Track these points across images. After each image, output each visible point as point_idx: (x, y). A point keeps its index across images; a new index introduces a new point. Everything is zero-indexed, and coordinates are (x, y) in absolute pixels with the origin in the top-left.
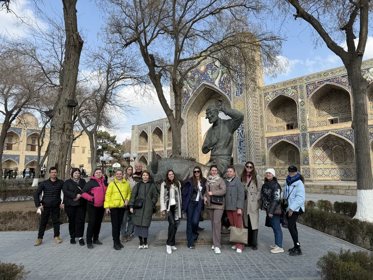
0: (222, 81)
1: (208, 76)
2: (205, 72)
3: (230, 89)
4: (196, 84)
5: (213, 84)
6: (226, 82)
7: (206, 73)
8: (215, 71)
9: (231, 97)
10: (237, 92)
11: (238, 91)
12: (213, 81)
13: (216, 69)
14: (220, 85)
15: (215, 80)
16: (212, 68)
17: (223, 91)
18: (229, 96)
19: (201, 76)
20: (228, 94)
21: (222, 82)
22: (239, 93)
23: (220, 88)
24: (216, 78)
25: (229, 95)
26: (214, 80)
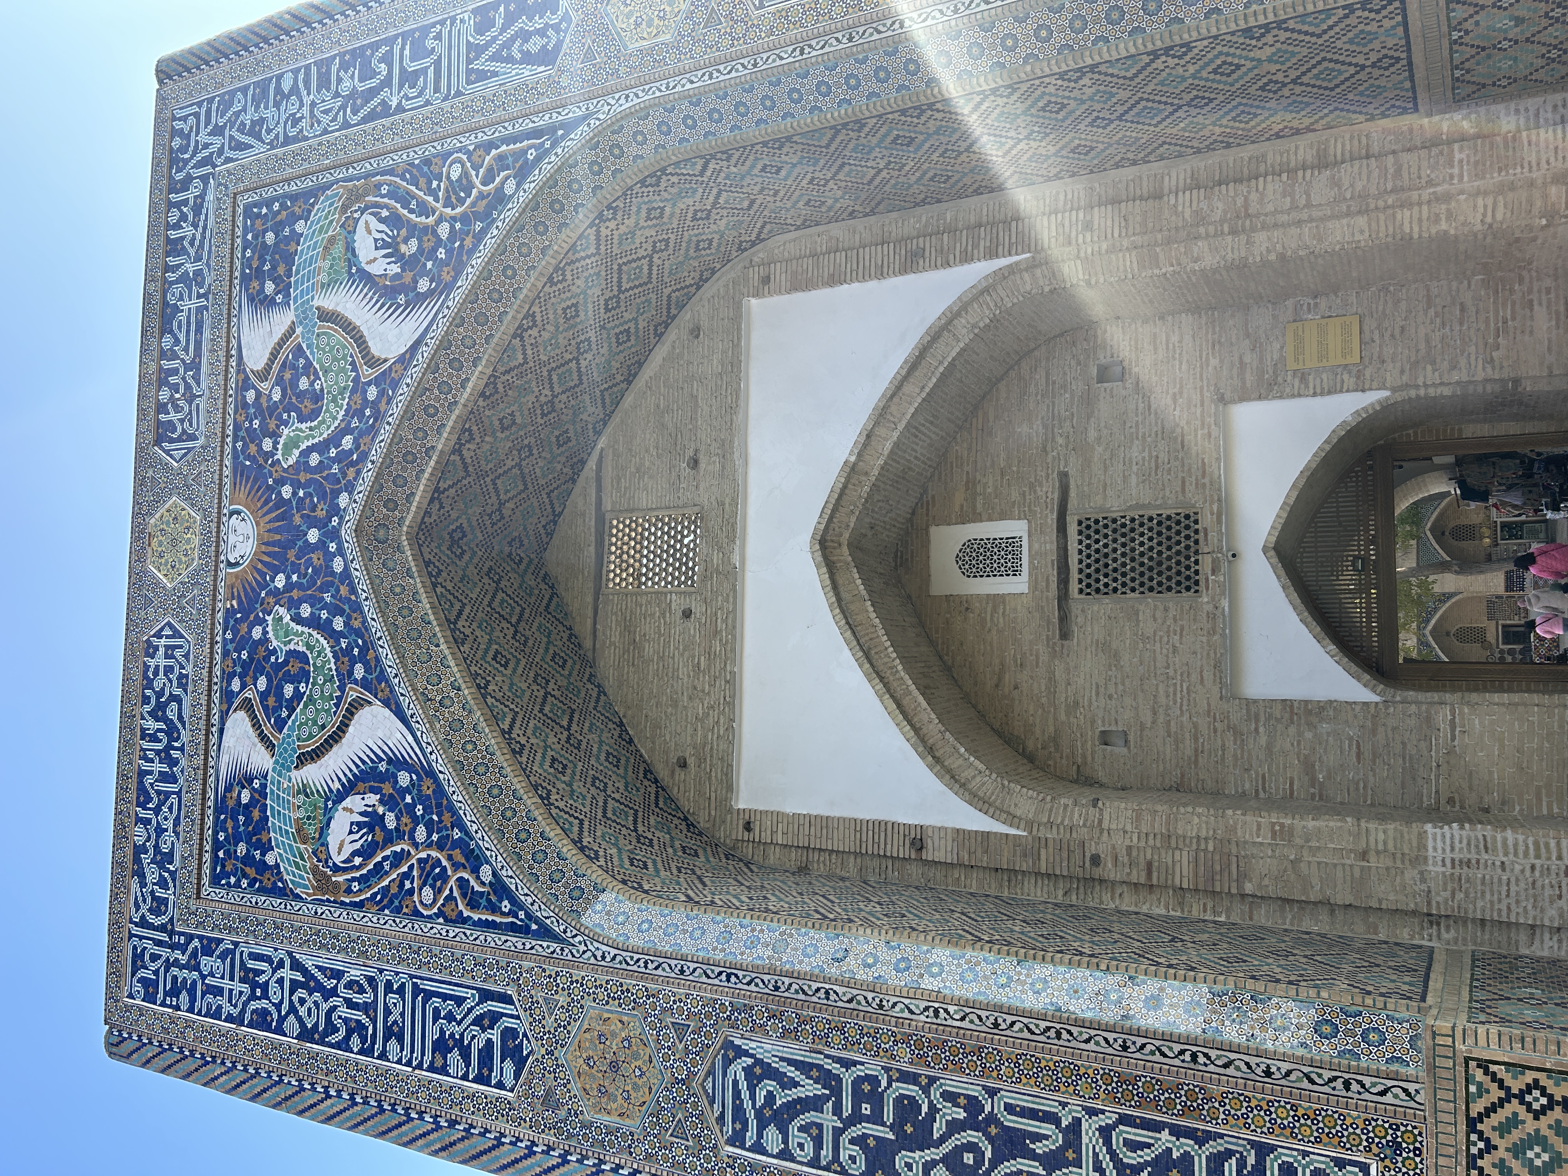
0: (395, 269)
1: (314, 459)
2: (281, 502)
3: (490, 145)
4: (332, 635)
5: (395, 385)
6: (424, 210)
7: (286, 491)
8: (309, 364)
9: (551, 130)
10: (528, 58)
11: (526, 36)
12: (372, 393)
13: (299, 351)
14: (423, 285)
15: (372, 362)
16: (273, 408)
17: (479, 238)
18: (538, 159)
19: (291, 555)
20: (521, 176)
21: (408, 263)
22: (541, 32)
23: (449, 287)
24: (360, 341)
25: (531, 155)
26: (367, 373)
